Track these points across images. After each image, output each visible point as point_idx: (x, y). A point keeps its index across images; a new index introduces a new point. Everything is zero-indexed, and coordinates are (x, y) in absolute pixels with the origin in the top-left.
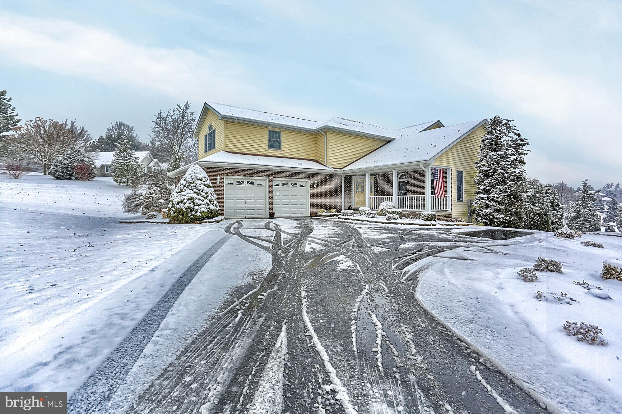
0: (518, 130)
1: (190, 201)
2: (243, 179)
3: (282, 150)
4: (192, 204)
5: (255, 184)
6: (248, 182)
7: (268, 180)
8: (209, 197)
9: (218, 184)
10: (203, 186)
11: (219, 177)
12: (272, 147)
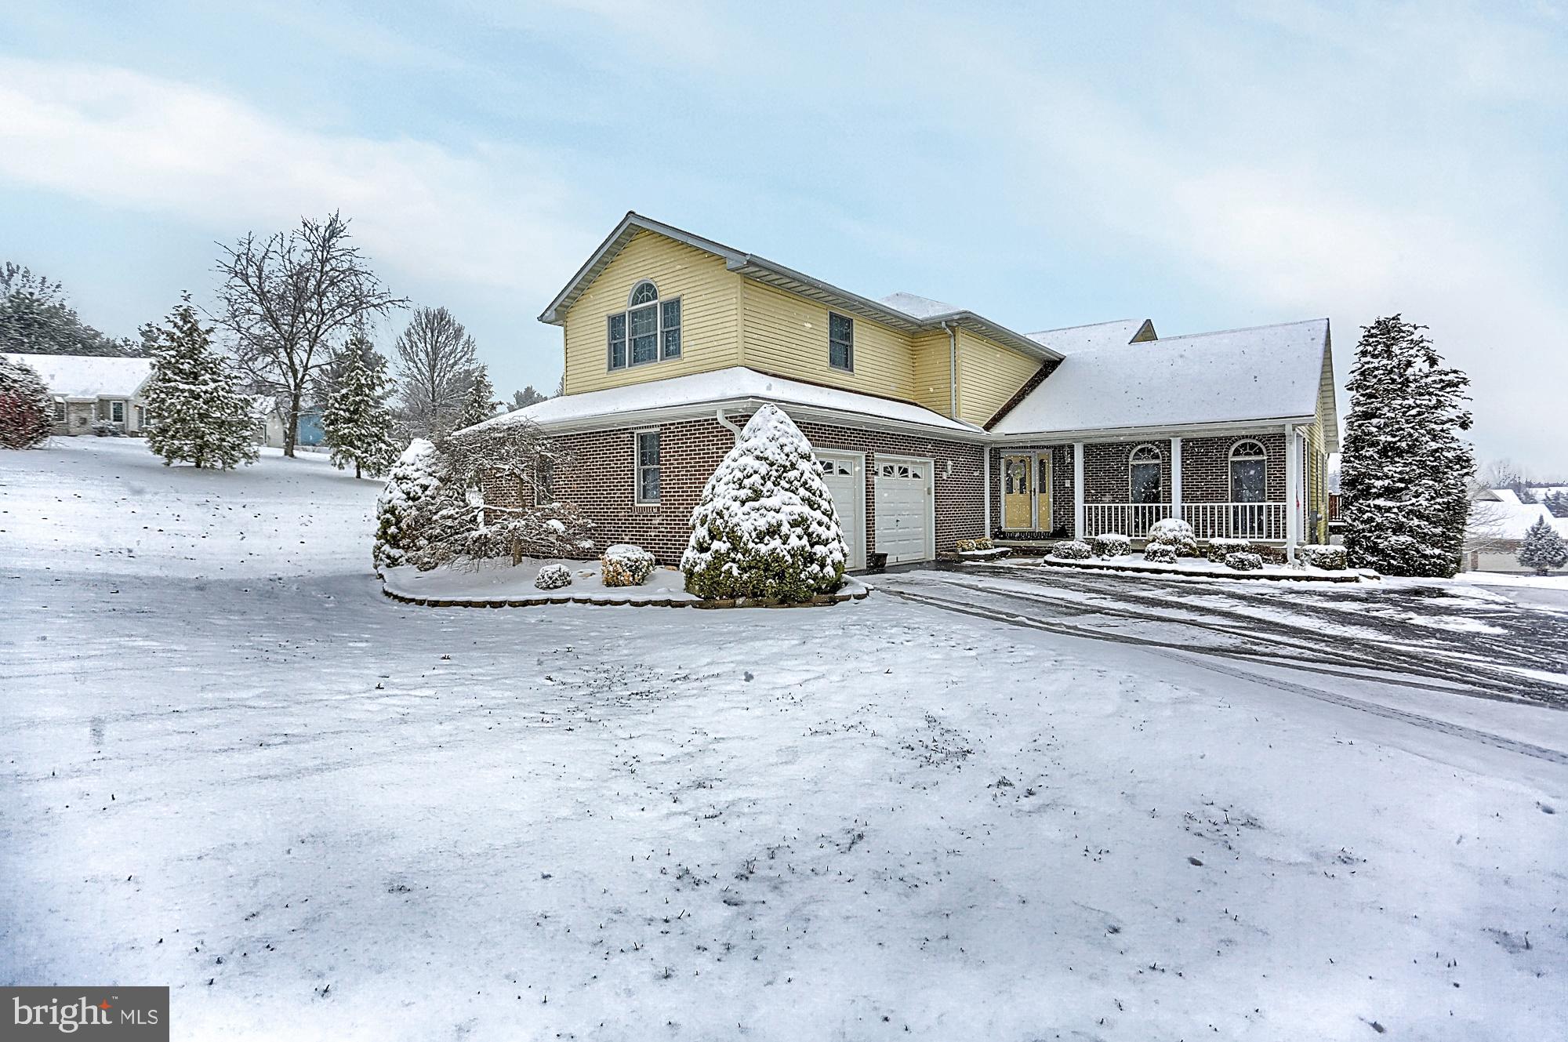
1: (799, 530)
3: (856, 372)
4: (805, 537)
5: (834, 469)
7: (864, 457)
12: (837, 364)
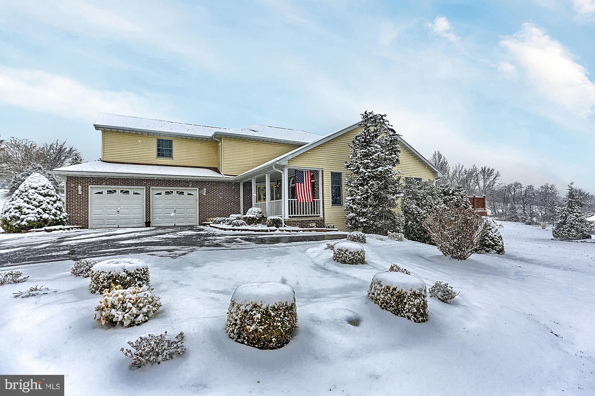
0: (392, 126)
1: (16, 211)
2: (115, 188)
3: (174, 158)
4: (19, 213)
5: (130, 193)
6: (121, 191)
7: (145, 188)
8: (43, 206)
9: (81, 193)
10: (36, 195)
11: (80, 186)
12: (162, 156)
